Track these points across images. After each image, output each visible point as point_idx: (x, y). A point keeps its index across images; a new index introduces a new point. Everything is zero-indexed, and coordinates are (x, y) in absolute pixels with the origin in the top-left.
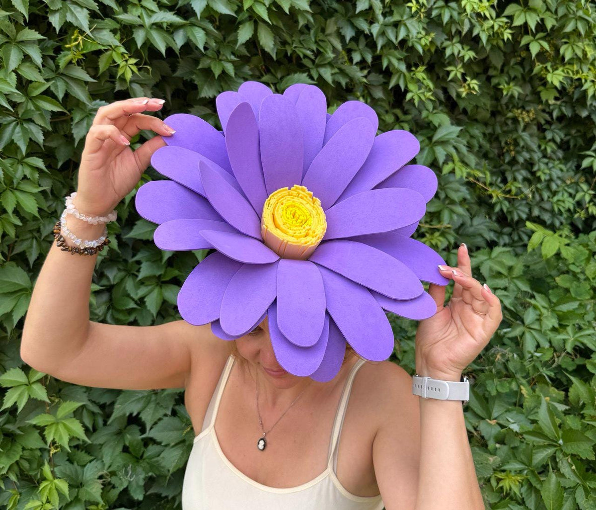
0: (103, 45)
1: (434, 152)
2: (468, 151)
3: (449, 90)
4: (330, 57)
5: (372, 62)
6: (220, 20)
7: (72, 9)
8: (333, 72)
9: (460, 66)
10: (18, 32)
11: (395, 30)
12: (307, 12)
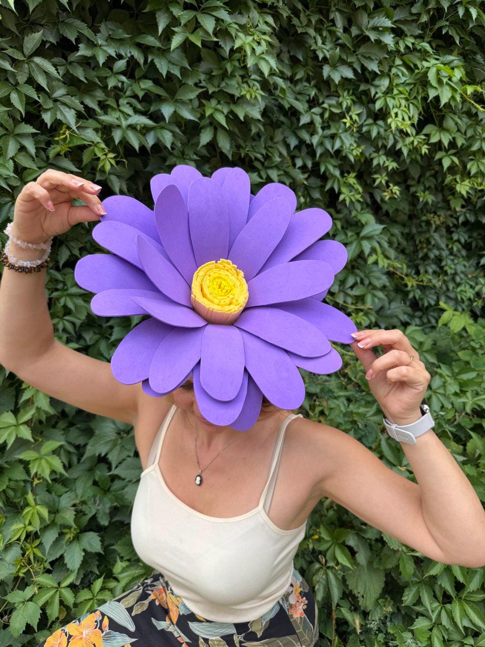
0: (87, 141)
1: (361, 245)
2: (389, 246)
3: (374, 195)
4: (277, 161)
5: (312, 167)
6: (185, 125)
7: (62, 109)
8: (280, 173)
9: (384, 174)
10: (15, 126)
11: (332, 141)
12: (259, 120)
